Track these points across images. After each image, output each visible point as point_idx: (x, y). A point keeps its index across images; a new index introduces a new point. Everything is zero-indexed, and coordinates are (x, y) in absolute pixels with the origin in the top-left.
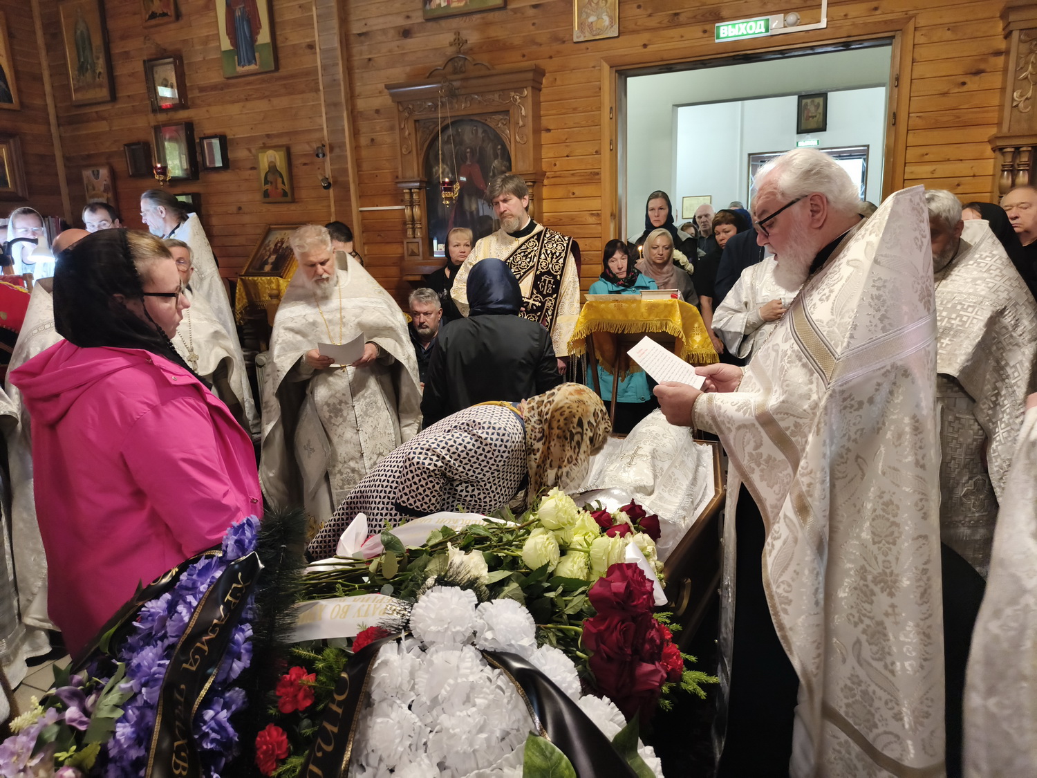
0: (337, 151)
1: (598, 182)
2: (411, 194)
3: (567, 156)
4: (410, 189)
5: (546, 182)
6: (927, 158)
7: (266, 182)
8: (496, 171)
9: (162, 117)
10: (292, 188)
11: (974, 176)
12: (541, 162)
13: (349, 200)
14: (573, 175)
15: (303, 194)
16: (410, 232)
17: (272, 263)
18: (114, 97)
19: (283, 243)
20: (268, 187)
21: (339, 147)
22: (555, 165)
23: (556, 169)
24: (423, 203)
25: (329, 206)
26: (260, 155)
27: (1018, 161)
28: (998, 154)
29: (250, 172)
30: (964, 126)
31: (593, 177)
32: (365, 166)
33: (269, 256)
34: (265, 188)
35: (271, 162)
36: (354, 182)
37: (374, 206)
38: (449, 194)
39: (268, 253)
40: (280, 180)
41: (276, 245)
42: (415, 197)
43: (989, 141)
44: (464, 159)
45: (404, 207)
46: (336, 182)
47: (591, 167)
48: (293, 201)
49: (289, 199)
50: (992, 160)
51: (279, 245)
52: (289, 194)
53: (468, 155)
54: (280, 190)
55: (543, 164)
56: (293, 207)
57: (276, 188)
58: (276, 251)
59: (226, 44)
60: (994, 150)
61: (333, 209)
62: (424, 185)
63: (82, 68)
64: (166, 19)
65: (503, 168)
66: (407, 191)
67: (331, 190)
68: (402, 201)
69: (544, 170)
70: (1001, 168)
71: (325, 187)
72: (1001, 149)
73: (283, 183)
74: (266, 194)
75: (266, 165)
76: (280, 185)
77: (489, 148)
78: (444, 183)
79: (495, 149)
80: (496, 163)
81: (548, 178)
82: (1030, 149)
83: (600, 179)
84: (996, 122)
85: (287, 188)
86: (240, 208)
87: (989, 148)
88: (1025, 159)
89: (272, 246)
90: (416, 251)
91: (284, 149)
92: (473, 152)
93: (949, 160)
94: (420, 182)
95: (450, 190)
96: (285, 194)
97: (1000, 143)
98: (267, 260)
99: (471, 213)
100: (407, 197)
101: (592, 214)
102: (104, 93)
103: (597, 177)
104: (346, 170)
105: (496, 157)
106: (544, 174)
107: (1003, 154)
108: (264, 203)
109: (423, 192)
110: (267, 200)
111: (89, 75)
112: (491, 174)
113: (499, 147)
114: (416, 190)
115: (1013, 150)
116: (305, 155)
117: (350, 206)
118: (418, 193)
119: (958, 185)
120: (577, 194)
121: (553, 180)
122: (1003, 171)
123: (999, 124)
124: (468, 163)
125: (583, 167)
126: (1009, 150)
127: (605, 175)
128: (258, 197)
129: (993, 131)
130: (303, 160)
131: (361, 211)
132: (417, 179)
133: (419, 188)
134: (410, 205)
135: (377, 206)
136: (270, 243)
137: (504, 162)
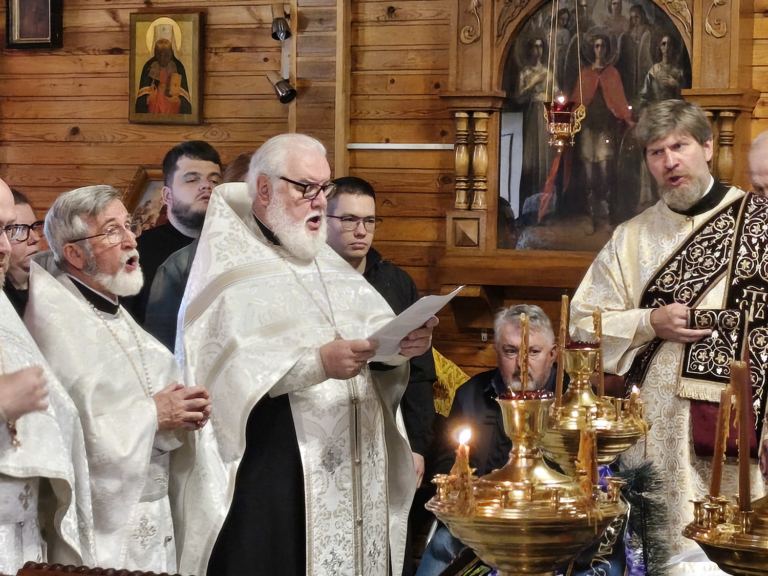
0: (313, 29)
2: (471, 122)
4: (470, 113)
5: (758, 111)
7: (146, 80)
8: (655, 85)
12: (751, 72)
13: (330, 125)
16: (461, 197)
20: (146, 90)
21: (321, 21)
26: (139, 25)
29: (110, 58)
32: (369, 61)
34: (139, 92)
35: (162, 41)
36: (344, 91)
37: (377, 140)
38: (563, 129)
40: (176, 78)
42: (480, 128)
44: (589, 58)
45: (451, 146)
46: (304, 89)
48: (202, 121)
49: (193, 117)
52: (196, 107)
53: (598, 51)
54: (175, 99)
55: (754, 75)
57: (167, 93)
62: (500, 105)
65: (671, 80)
66: (464, 115)
68: (444, 133)
69: (755, 87)
71: (282, 99)
73: (184, 85)
74: (142, 105)
75: (150, 45)
76: (176, 89)
77: (643, 39)
79: (655, 44)
80: (656, 70)
81: (763, 104)
85: (192, 95)
86: (75, 131)
90: (472, 235)
91: (196, 16)
92: (608, 45)
94: (494, 98)
96: (184, 107)
99: (596, 166)
100: (463, 127)
104: (332, 66)
105: (657, 58)
106: (755, 96)
109: (495, 120)
110: (143, 116)
112: (644, 90)
113: (665, 39)
114: (485, 115)
116: (240, 31)
118: (487, 121)
124: (597, 65)
128: (123, 109)
130: (234, 41)
131: (349, 150)
132: (486, 91)
133: (490, 112)
134: (466, 145)
135: (387, 141)
136: (150, 206)
137: (675, 70)
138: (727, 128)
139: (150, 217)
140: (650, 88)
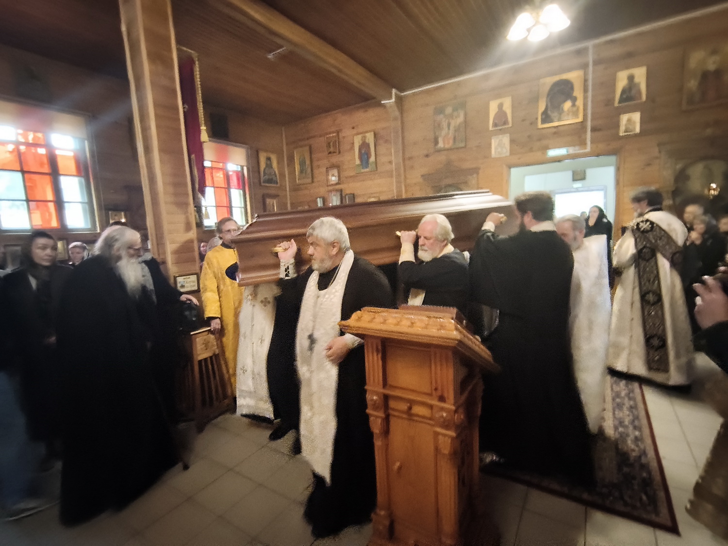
9: (330, 188)
18: (313, 182)
59: (358, 162)
63: (301, 172)
64: (335, 154)
102: (309, 180)
111: (304, 175)
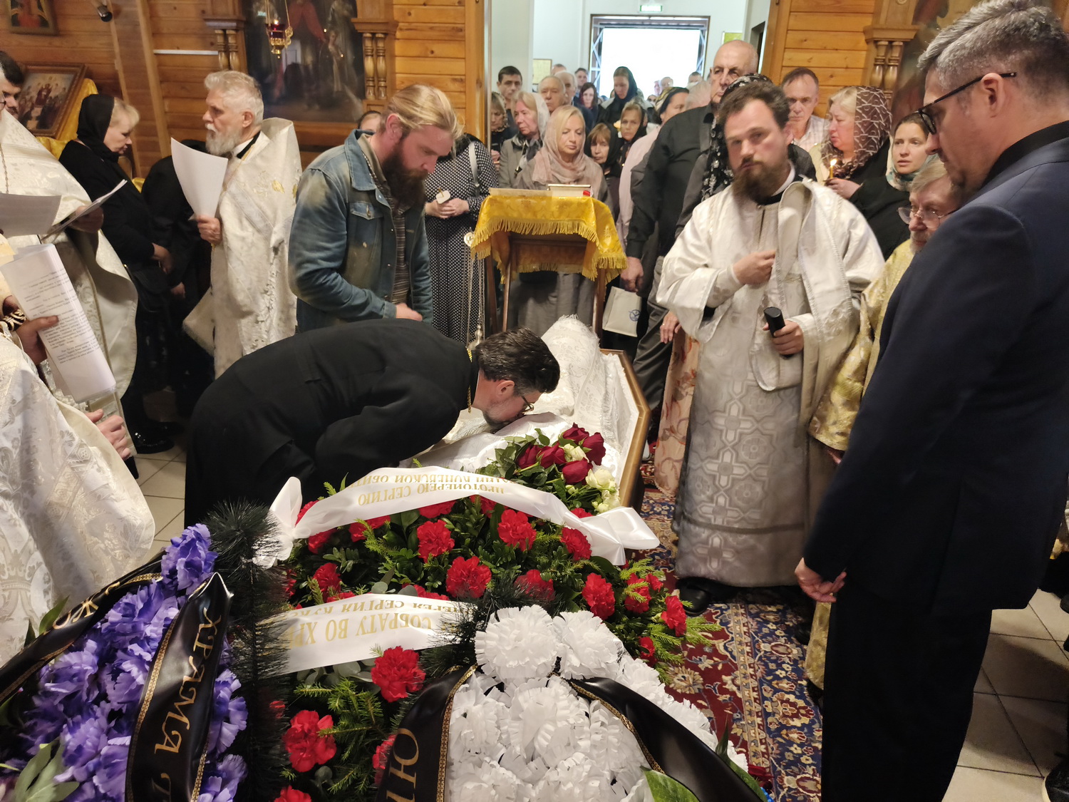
1: (462, 40)
2: (225, 36)
3: (425, 5)
4: (224, 30)
5: (398, 34)
6: (805, 45)
7: (14, 4)
8: (336, 15)
10: (55, 16)
11: (847, 68)
12: (392, 8)
13: (139, 37)
14: (431, 28)
15: (72, 25)
17: (38, 118)
19: (49, 91)
20: (16, 11)
22: (410, 14)
23: (411, 19)
24: (242, 49)
25: (111, 45)
27: (889, 56)
28: (872, 46)
30: (842, 12)
31: (455, 34)
33: (32, 108)
34: (11, 12)
36: (144, 13)
37: (172, 48)
38: (279, 42)
39: (30, 104)
40: (34, 3)
41: (40, 93)
42: (231, 40)
43: (864, 32)
45: (216, 53)
46: (118, 12)
47: (452, 21)
48: (57, 33)
50: (864, 53)
51: (44, 93)
52: (50, 23)
54: (35, 17)
55: (395, 11)
56: (57, 41)
57: (30, 13)
58: (40, 101)
60: (867, 42)
61: (117, 49)
62: (242, 26)
65: (346, 12)
66: (220, 32)
67: (112, 23)
68: (212, 44)
69: (396, 19)
70: (873, 62)
71: (103, 19)
72: (876, 42)
74: (15, 21)
78: (273, 26)
80: (336, 5)
81: (401, 29)
82: (901, 44)
83: (464, 36)
84: (872, 11)
87: (863, 38)
88: (896, 54)
89: (34, 94)
93: (825, 49)
94: (238, 21)
95: (281, 36)
96: (43, 23)
97: (876, 35)
98: (29, 113)
100: (220, 40)
101: (455, 80)
103: (461, 34)
106: (396, 24)
107: (877, 47)
108: (13, 33)
109: (241, 35)
110: (16, 29)
114: (233, 32)
115: (887, 43)
117: (141, 46)
118: (235, 37)
119: (832, 76)
120: (437, 52)
121: (407, 34)
122: (876, 65)
123: (876, 14)
124: (299, 1)
125: (444, 20)
126: (883, 43)
127: (470, 33)
129: (868, 21)
131: (156, 54)
132: (232, 17)
133: (237, 30)
134: (225, 52)
135: (178, 48)
136: (31, 90)
137: (347, 5)
138: (381, 45)
139: (31, 98)
140: (333, 16)
